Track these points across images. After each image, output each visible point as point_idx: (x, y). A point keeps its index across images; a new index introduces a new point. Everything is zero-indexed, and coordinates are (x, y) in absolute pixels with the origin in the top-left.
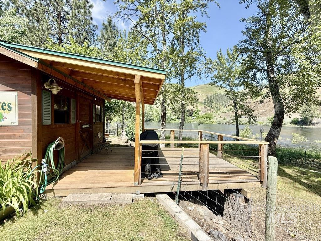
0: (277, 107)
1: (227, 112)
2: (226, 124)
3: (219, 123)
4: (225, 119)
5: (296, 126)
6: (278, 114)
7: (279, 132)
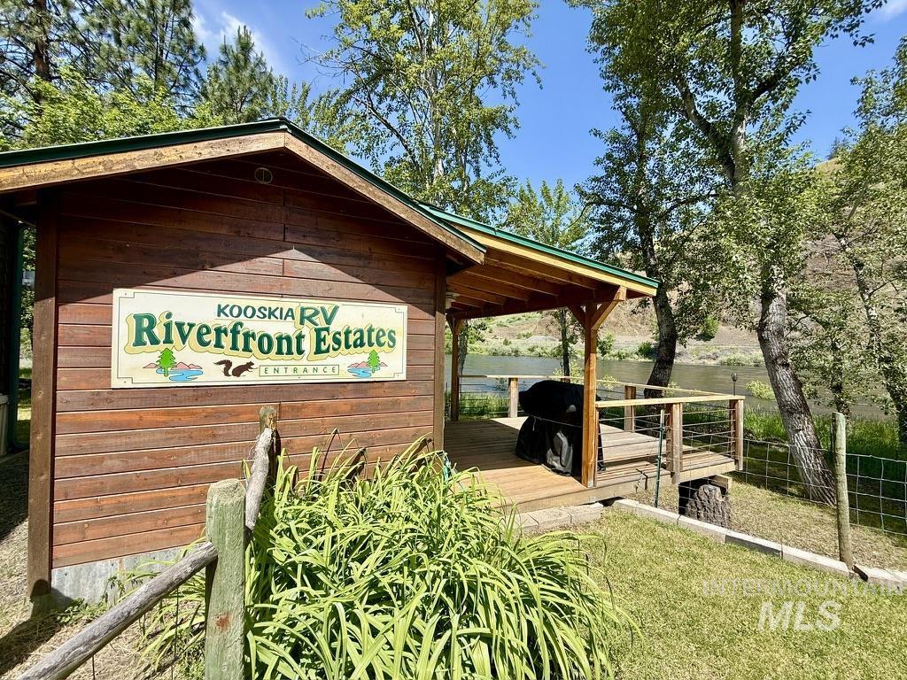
0: (664, 326)
1: (508, 325)
2: (510, 355)
3: (494, 354)
4: (506, 343)
5: (647, 360)
6: (665, 340)
7: (669, 375)
